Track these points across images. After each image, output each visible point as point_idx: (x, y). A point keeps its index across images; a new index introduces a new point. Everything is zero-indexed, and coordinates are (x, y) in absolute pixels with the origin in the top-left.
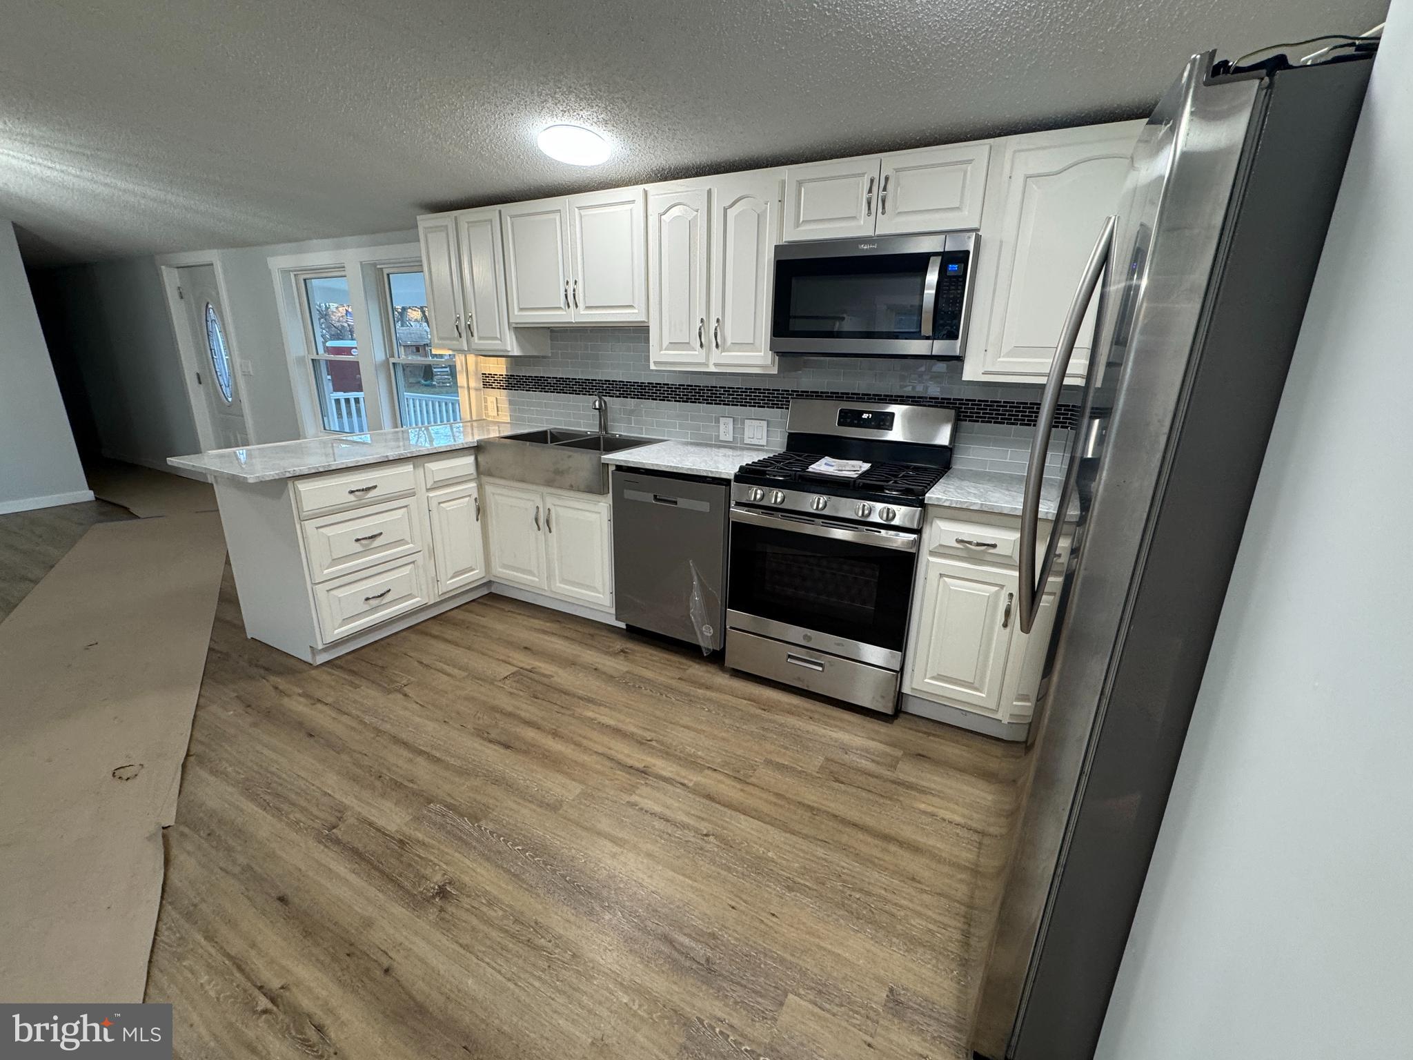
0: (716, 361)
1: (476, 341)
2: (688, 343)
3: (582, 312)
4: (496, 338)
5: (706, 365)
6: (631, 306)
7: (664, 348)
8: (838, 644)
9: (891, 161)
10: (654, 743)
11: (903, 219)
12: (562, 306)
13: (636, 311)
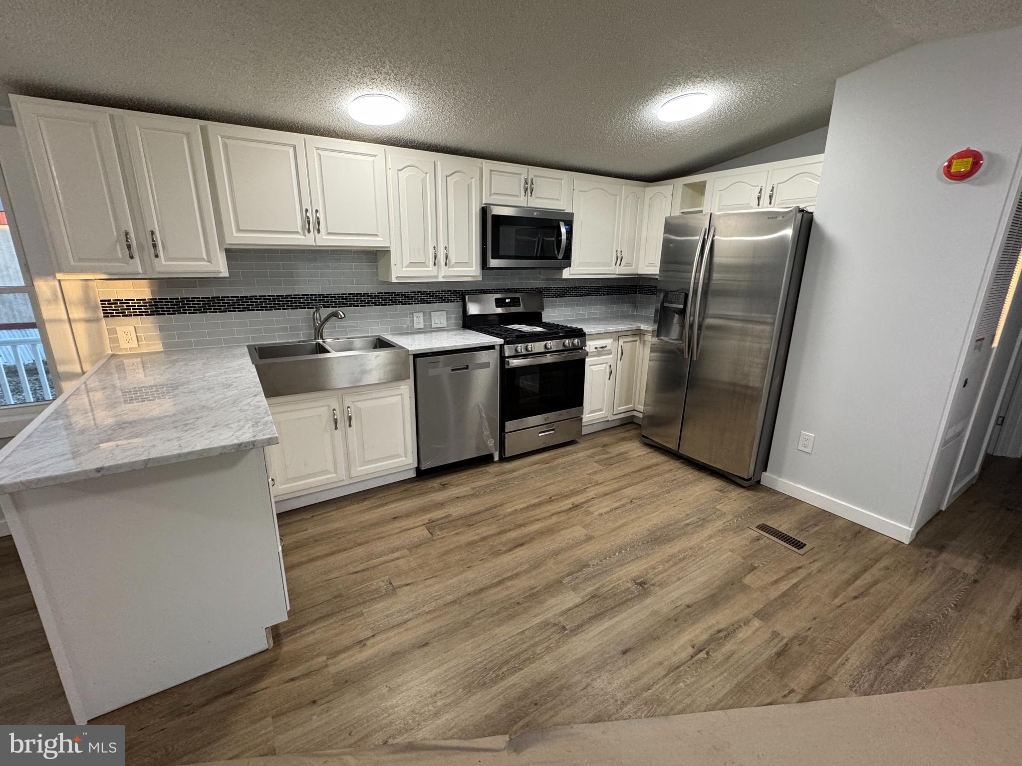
0: (442, 274)
1: (163, 262)
2: (424, 263)
3: (324, 237)
4: (202, 259)
5: (436, 277)
6: (376, 235)
7: (404, 266)
8: (561, 415)
9: (534, 171)
10: (553, 498)
11: (538, 200)
12: (300, 230)
13: (380, 239)
